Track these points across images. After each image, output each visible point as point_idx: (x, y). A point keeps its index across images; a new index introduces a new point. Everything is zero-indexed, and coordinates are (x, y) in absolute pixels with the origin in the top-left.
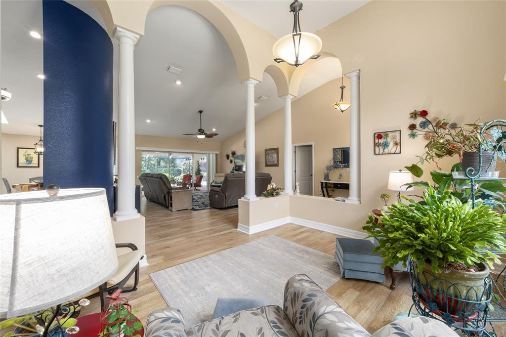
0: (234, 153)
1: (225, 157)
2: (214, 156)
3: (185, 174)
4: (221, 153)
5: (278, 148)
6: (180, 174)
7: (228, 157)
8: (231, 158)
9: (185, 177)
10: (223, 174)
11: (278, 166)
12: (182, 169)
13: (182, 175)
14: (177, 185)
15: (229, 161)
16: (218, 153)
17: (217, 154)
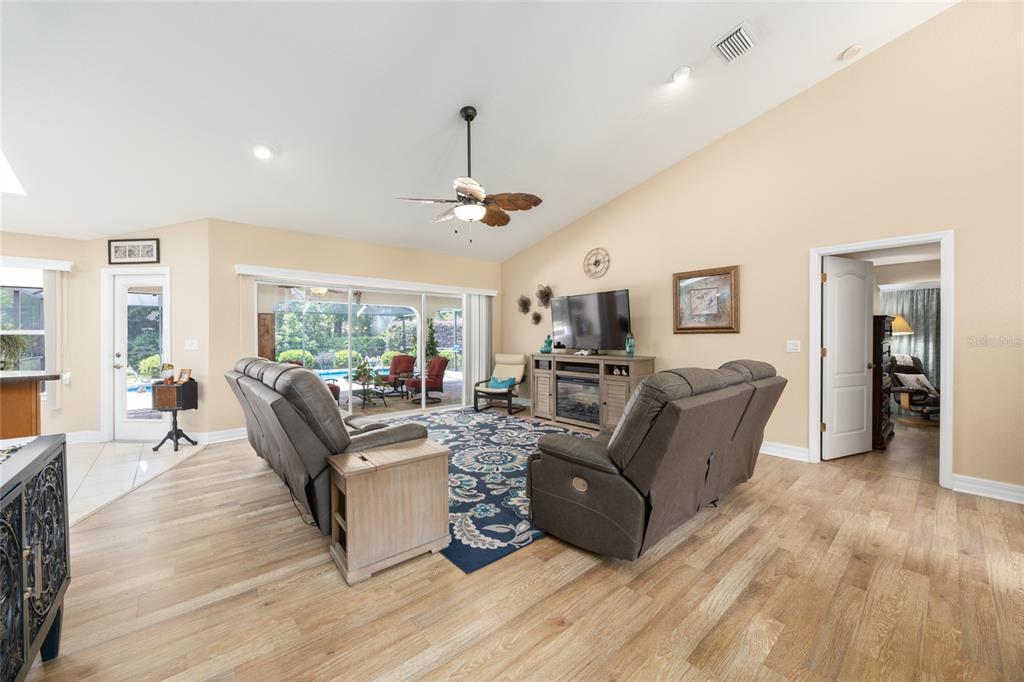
0: (546, 296)
1: (516, 306)
2: (484, 301)
3: (397, 354)
4: (503, 296)
5: (735, 269)
6: (381, 352)
7: (525, 305)
8: (536, 306)
9: (397, 361)
10: (520, 358)
11: (737, 332)
12: (387, 341)
13: (389, 354)
14: (376, 385)
15: (530, 316)
16: (493, 293)
17: (490, 298)
